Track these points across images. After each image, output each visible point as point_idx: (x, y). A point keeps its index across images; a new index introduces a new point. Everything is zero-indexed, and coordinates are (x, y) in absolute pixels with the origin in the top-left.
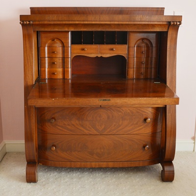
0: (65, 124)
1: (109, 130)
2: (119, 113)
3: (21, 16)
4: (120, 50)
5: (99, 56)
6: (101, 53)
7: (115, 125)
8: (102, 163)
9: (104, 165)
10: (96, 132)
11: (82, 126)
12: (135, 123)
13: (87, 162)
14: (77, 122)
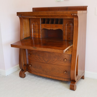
0: (34, 57)
1: (49, 62)
2: (53, 55)
3: (17, 13)
4: (60, 27)
5: (52, 29)
6: (52, 28)
7: (52, 60)
8: (47, 76)
9: (48, 76)
10: (44, 62)
11: (39, 58)
12: (60, 60)
13: (42, 74)
14: (38, 56)
